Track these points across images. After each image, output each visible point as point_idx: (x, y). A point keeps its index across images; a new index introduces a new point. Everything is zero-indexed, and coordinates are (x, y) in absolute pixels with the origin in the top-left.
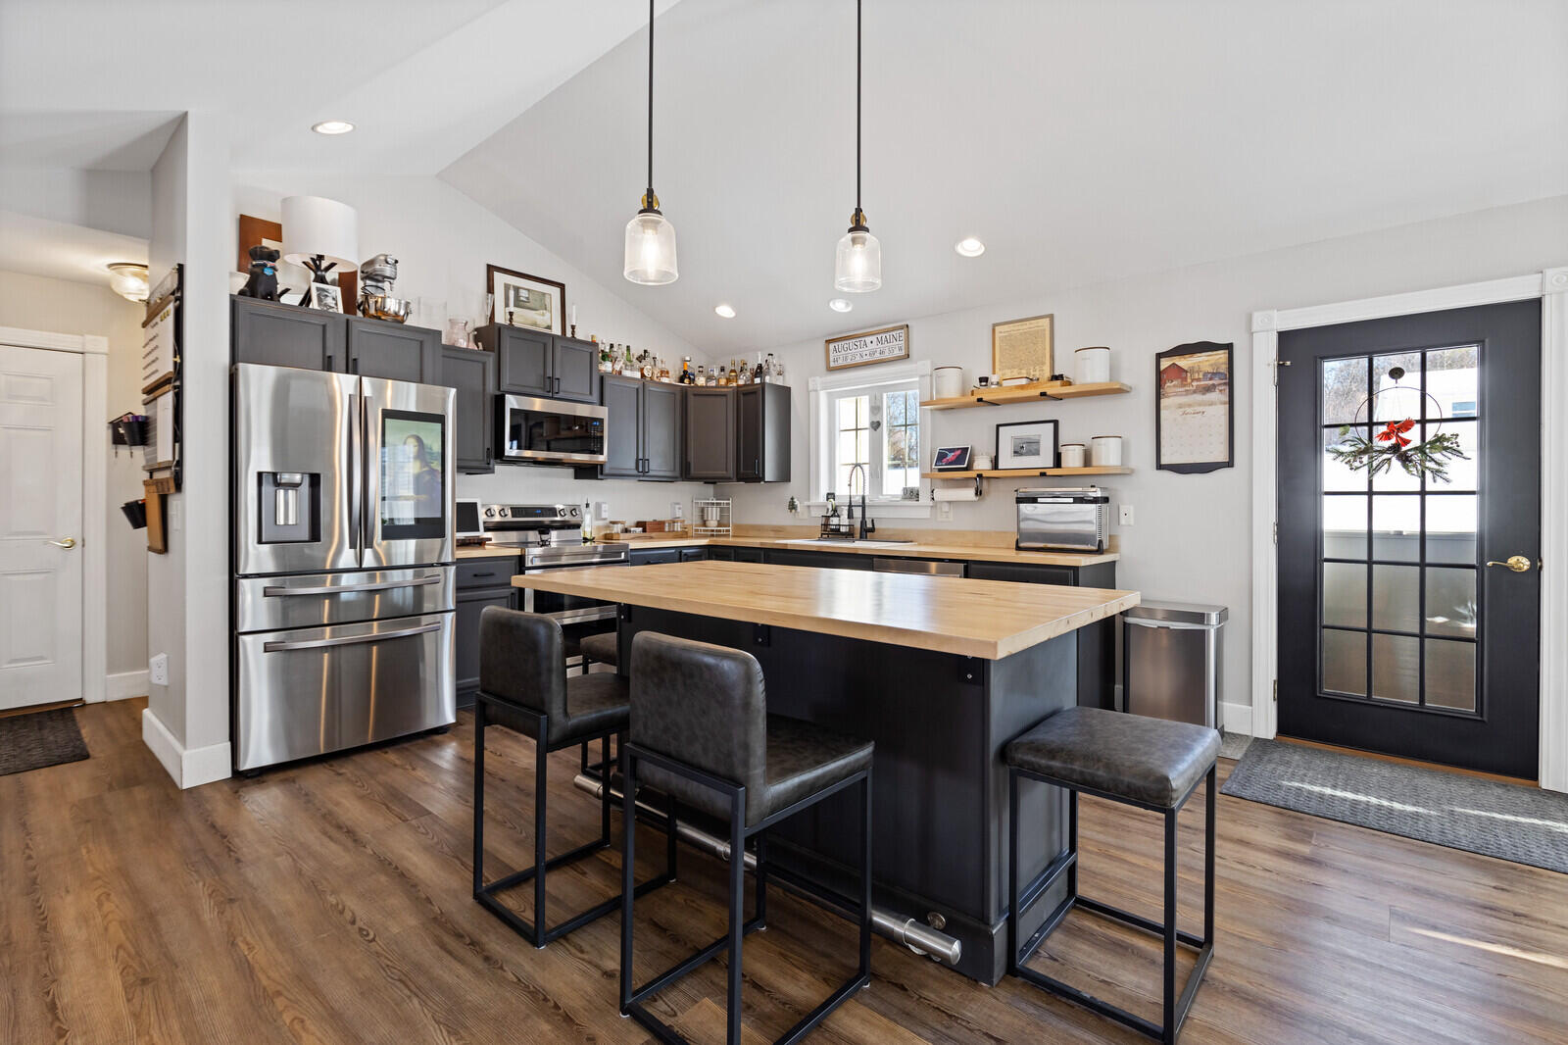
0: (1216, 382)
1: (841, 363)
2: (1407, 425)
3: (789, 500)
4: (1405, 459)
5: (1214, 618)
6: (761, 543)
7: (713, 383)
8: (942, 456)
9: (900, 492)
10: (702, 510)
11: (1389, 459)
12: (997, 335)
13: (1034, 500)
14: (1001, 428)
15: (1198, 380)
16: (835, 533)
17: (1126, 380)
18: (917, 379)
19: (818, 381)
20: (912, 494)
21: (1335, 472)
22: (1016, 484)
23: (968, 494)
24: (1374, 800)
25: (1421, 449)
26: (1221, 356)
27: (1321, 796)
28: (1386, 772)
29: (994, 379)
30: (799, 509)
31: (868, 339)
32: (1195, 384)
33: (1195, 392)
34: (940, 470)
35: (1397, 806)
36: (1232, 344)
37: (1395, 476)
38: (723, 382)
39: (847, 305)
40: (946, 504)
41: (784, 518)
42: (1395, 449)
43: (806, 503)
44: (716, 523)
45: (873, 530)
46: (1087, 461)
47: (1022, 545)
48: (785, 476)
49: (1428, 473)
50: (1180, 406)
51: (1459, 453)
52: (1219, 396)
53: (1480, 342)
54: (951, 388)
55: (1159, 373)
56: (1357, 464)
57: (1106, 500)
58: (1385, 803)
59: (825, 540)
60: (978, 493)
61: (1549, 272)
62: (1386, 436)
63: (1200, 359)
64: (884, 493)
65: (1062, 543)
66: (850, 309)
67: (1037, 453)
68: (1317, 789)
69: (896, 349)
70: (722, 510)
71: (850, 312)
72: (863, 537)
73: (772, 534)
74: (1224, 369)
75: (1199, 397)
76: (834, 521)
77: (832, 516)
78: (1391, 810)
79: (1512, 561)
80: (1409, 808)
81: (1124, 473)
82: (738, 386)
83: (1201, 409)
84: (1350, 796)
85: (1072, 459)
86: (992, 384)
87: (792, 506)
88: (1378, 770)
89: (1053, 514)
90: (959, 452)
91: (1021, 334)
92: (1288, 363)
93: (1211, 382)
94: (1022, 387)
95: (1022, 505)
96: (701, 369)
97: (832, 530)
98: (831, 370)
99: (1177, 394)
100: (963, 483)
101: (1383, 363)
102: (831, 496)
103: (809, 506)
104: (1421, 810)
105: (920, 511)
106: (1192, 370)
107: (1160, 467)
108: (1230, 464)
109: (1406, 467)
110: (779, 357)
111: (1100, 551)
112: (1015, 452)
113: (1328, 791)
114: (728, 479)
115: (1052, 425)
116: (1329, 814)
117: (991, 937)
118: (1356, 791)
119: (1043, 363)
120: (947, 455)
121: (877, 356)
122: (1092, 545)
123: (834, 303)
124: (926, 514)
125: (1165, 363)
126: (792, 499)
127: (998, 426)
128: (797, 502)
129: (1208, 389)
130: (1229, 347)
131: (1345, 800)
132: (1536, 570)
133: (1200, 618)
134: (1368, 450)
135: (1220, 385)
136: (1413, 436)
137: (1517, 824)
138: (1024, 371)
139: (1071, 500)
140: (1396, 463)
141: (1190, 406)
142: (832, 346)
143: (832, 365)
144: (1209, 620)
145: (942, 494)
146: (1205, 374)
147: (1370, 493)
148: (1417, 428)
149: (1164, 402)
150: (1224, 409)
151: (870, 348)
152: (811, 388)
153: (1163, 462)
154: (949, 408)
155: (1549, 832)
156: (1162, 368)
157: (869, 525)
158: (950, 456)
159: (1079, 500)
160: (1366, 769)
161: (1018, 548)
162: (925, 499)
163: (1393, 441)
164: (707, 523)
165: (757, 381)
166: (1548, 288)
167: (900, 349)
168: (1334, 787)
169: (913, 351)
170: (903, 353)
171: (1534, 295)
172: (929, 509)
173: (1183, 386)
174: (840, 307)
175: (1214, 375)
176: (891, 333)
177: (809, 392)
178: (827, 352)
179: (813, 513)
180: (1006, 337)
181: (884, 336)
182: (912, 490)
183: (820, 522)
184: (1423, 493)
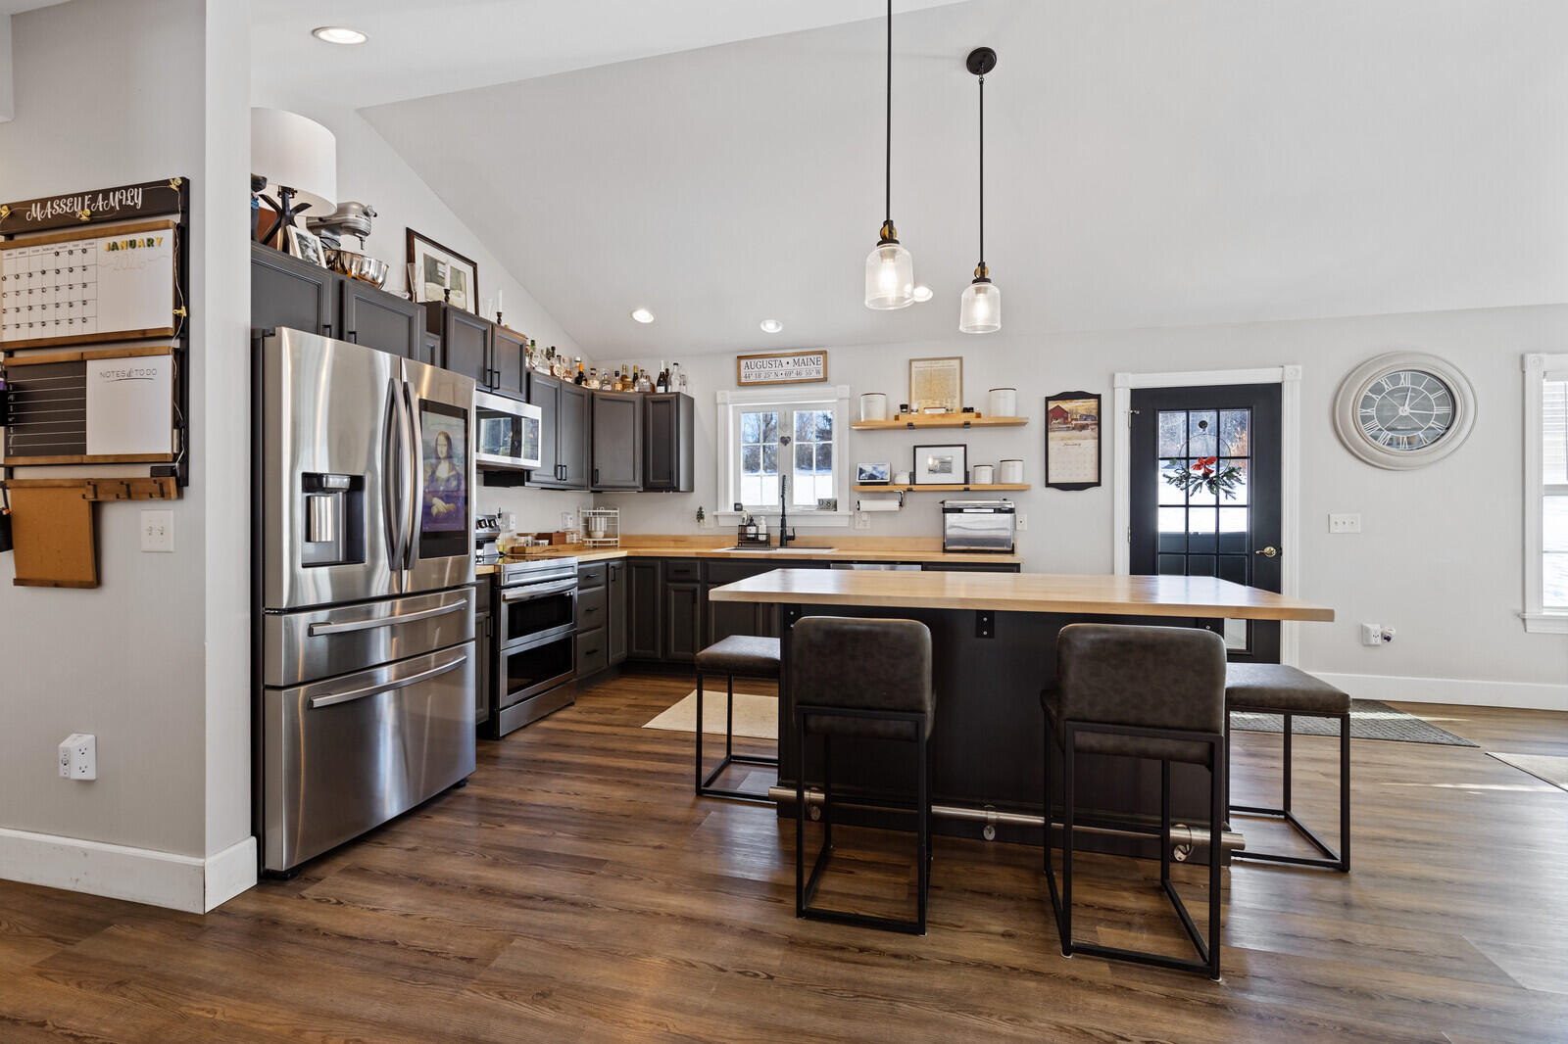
0: (1088, 422)
1: (753, 379)
2: (1210, 461)
3: (697, 510)
4: (1209, 484)
7: (609, 388)
8: (864, 471)
9: (815, 503)
10: (587, 521)
11: (1201, 483)
12: (913, 369)
13: (960, 511)
14: (918, 449)
15: (1076, 420)
16: (754, 542)
17: (1025, 416)
18: (835, 401)
19: (730, 395)
20: (830, 505)
21: (1168, 492)
22: (941, 497)
23: (894, 505)
25: (1218, 477)
26: (1093, 403)
29: (914, 407)
30: (707, 519)
31: (784, 360)
32: (1074, 422)
33: (1073, 429)
34: (862, 484)
36: (1100, 395)
37: (1204, 495)
38: (619, 387)
39: (777, 325)
40: (866, 514)
42: (1205, 476)
43: (715, 513)
44: (602, 534)
45: (794, 538)
46: (997, 481)
47: (949, 548)
48: (691, 489)
49: (1221, 491)
50: (1063, 439)
51: (1239, 480)
52: (1090, 433)
53: (1248, 408)
54: (879, 411)
55: (1047, 411)
56: (1180, 486)
57: (1013, 511)
59: (744, 548)
60: (902, 503)
61: (1287, 367)
62: (1198, 467)
63: (1078, 404)
64: (795, 503)
65: (983, 546)
66: (779, 330)
67: (949, 471)
69: (813, 370)
71: (781, 332)
72: (782, 545)
73: (672, 544)
74: (1094, 413)
75: (1076, 433)
76: (752, 530)
77: (749, 525)
79: (1267, 550)
81: (1021, 489)
82: (639, 394)
83: (1076, 442)
85: (984, 477)
86: (912, 411)
87: (700, 516)
89: (975, 522)
90: (880, 468)
91: (935, 370)
92: (1137, 412)
93: (1085, 422)
94: (942, 415)
95: (948, 515)
96: (593, 372)
97: (750, 539)
98: (741, 384)
99: (1060, 429)
100: (887, 495)
101: (1194, 417)
102: (738, 507)
103: (716, 516)
105: (837, 522)
106: (1072, 413)
107: (1048, 485)
108: (1098, 484)
109: (1209, 488)
111: (1012, 551)
112: (932, 470)
114: (632, 489)
115: (963, 448)
119: (956, 397)
120: (868, 471)
121: (794, 377)
122: (1008, 546)
123: (765, 325)
124: (845, 523)
125: (1052, 405)
126: (701, 509)
127: (915, 447)
128: (705, 512)
129: (1083, 427)
130: (1098, 397)
132: (1279, 555)
134: (1187, 477)
135: (1093, 424)
136: (1214, 467)
138: (937, 402)
139: (992, 511)
140: (1203, 486)
141: (1070, 439)
142: (743, 362)
143: (743, 380)
145: (866, 505)
146: (1081, 416)
147: (1187, 506)
148: (1216, 462)
149: (1050, 435)
150: (1094, 443)
151: (787, 368)
152: (719, 399)
153: (1050, 481)
154: (870, 429)
156: (1050, 408)
157: (789, 533)
158: (872, 471)
159: (998, 511)
161: (945, 551)
162: (843, 509)
163: (1202, 471)
164: (593, 534)
165: (661, 389)
166: (1286, 377)
167: (818, 372)
169: (832, 375)
170: (821, 376)
171: (1279, 381)
172: (848, 519)
173: (1065, 423)
174: (770, 327)
175: (1087, 417)
176: (809, 357)
177: (716, 405)
178: (739, 367)
179: (723, 522)
180: (920, 371)
181: (801, 358)
182: (829, 502)
183: (736, 532)
184: (1218, 506)
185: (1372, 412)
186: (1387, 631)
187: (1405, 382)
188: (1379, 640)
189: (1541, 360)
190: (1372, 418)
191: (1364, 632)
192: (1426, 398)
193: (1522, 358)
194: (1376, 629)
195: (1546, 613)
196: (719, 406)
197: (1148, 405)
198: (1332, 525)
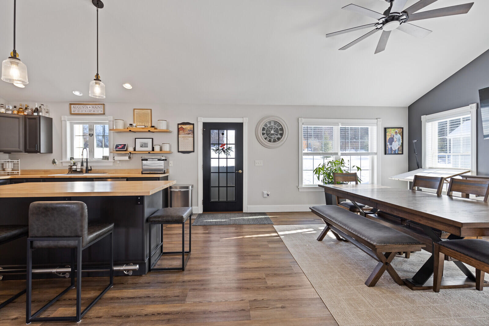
0: (191, 132)
1: (76, 112)
3: (52, 160)
4: (224, 151)
5: (190, 187)
6: (41, 176)
7: (10, 112)
8: (117, 146)
9: (102, 157)
10: (3, 164)
12: (135, 112)
13: (147, 160)
14: (136, 139)
15: (187, 131)
16: (75, 171)
17: (170, 129)
18: (108, 121)
19: (66, 117)
20: (105, 158)
21: (213, 154)
22: (141, 156)
23: (127, 158)
24: (219, 220)
25: (226, 150)
26: (192, 126)
27: (210, 222)
28: (221, 215)
29: (134, 125)
30: (57, 163)
31: (88, 106)
33: (186, 134)
34: (116, 151)
35: (222, 220)
37: (223, 155)
38: (16, 112)
39: (80, 93)
40: (119, 161)
41: (51, 167)
42: (223, 149)
43: (61, 161)
44: (11, 170)
45: (91, 170)
46: (161, 150)
47: (143, 172)
48: (50, 150)
49: (228, 154)
50: (183, 137)
51: (232, 151)
52: (191, 135)
53: (235, 130)
54: (120, 126)
55: (178, 129)
56: (217, 152)
57: (166, 160)
58: (221, 220)
59: (70, 174)
60: (130, 158)
61: (244, 118)
62: (221, 147)
63: (187, 126)
64: (95, 157)
65: (155, 171)
67: (147, 147)
68: (210, 220)
69: (100, 111)
70: (14, 164)
71: (81, 96)
72: (86, 173)
73: (43, 173)
74: (192, 129)
75: (187, 135)
76: (74, 167)
77: (73, 166)
78: (221, 221)
79: (239, 171)
80: (224, 220)
81: (170, 153)
82: (25, 115)
83: (187, 138)
84: (215, 220)
85: (157, 149)
86: (134, 126)
87: (54, 162)
88: (220, 215)
89: (152, 164)
90: (123, 145)
91: (142, 113)
92: (205, 130)
93: (189, 132)
94: (143, 128)
95: (143, 161)
96: (2, 106)
97: (73, 170)
98: (71, 114)
99: (182, 134)
100: (125, 155)
101: (221, 132)
102: (72, 158)
103: (62, 162)
104: (226, 220)
105: (109, 164)
106: (186, 129)
107: (179, 152)
108: (193, 151)
109: (224, 153)
110: (47, 106)
111: (164, 173)
112: (141, 146)
113: (212, 220)
114: (20, 152)
115: (151, 139)
116: (211, 224)
117: (145, 263)
118: (216, 219)
119: (149, 122)
120: (118, 146)
121: (92, 112)
122: (162, 171)
123: (75, 92)
124: (111, 164)
125: (180, 126)
126: (54, 159)
127: (135, 139)
128: (56, 161)
129: (189, 134)
130: (193, 124)
131: (214, 221)
132: (242, 172)
133: (187, 187)
134: (218, 149)
135: (191, 133)
136: (225, 146)
137: (239, 219)
138: (143, 124)
139: (157, 160)
140: (223, 152)
141: (185, 137)
142: (72, 106)
143: (72, 112)
144: (189, 187)
145: (117, 158)
146: (188, 130)
147: (219, 158)
148: (226, 145)
149: (179, 136)
150: (192, 139)
151: (89, 109)
152: (62, 119)
153: (179, 150)
154: (119, 132)
155: (243, 219)
156: (179, 127)
157: (89, 168)
158: (120, 147)
159: (159, 160)
160: (218, 215)
161: (142, 173)
162: (111, 160)
163: (222, 148)
164: (6, 170)
165: (36, 114)
166: (244, 121)
167: (101, 111)
168: (213, 220)
169: (106, 112)
170: (102, 112)
171: (242, 122)
172: (112, 163)
173: (184, 132)
174: (77, 93)
175: (190, 130)
176: (98, 106)
177: (61, 121)
178: (70, 108)
179: (64, 164)
180: (138, 113)
181: (95, 106)
182: (106, 157)
183: (68, 168)
184: (227, 158)
185: (265, 132)
186: (269, 193)
187: (272, 124)
188: (266, 196)
189: (302, 120)
190: (265, 134)
191: (263, 193)
192: (277, 129)
193: (298, 119)
194: (265, 192)
195: (303, 186)
196: (63, 121)
197: (208, 127)
198: (256, 164)
